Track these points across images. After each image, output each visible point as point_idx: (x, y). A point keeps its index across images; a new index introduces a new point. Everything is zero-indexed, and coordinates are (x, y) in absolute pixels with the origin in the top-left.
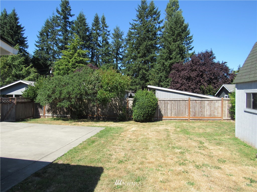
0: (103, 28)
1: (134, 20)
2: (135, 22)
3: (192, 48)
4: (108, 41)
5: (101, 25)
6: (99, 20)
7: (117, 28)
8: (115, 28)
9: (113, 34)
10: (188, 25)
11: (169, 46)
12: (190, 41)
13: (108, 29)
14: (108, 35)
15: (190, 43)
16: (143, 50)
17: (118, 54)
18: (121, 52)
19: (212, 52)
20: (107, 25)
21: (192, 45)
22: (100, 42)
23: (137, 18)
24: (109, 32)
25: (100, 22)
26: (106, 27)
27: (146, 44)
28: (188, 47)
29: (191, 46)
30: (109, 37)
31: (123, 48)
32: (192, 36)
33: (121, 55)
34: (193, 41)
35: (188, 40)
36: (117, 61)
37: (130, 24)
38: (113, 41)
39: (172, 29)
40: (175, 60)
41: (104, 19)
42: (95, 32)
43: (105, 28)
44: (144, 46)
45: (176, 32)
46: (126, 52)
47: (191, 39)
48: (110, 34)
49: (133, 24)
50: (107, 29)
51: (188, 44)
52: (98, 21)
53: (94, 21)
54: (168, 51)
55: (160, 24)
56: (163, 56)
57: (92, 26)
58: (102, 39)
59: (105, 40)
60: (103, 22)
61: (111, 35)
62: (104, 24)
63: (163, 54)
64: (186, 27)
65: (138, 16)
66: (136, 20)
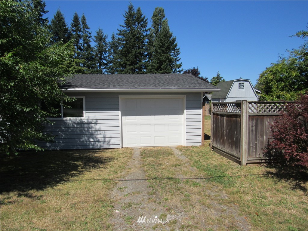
0: (84, 30)
1: (121, 26)
2: (123, 29)
3: (180, 59)
4: (90, 43)
5: (81, 26)
6: (79, 19)
7: (100, 31)
8: (98, 30)
9: (95, 37)
10: (176, 39)
11: (160, 57)
12: (178, 53)
13: (90, 31)
14: (89, 37)
15: (177, 54)
16: (132, 58)
17: (101, 59)
18: (106, 57)
19: (197, 69)
20: (89, 26)
21: (179, 56)
22: (81, 45)
23: (125, 24)
24: (90, 34)
25: (81, 23)
26: (87, 28)
27: (135, 52)
28: (175, 59)
29: (178, 58)
30: (90, 39)
31: (107, 52)
32: (179, 49)
33: (105, 59)
34: (180, 53)
35: (176, 52)
36: (100, 65)
37: (118, 30)
38: (97, 45)
39: (162, 41)
40: (165, 70)
41: (84, 19)
42: (75, 33)
43: (86, 30)
44: (133, 54)
45: (166, 45)
46: (111, 57)
47: (178, 52)
48: (91, 37)
49: (121, 30)
50: (88, 30)
51: (176, 56)
52: (78, 21)
53: (74, 21)
54: (159, 62)
55: (147, 32)
56: (154, 66)
57: (71, 26)
58: (83, 41)
59: (87, 43)
60: (84, 23)
61: (93, 38)
62: (85, 25)
63: (154, 64)
64: (174, 41)
65: (126, 23)
66: (123, 26)
